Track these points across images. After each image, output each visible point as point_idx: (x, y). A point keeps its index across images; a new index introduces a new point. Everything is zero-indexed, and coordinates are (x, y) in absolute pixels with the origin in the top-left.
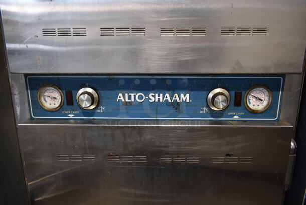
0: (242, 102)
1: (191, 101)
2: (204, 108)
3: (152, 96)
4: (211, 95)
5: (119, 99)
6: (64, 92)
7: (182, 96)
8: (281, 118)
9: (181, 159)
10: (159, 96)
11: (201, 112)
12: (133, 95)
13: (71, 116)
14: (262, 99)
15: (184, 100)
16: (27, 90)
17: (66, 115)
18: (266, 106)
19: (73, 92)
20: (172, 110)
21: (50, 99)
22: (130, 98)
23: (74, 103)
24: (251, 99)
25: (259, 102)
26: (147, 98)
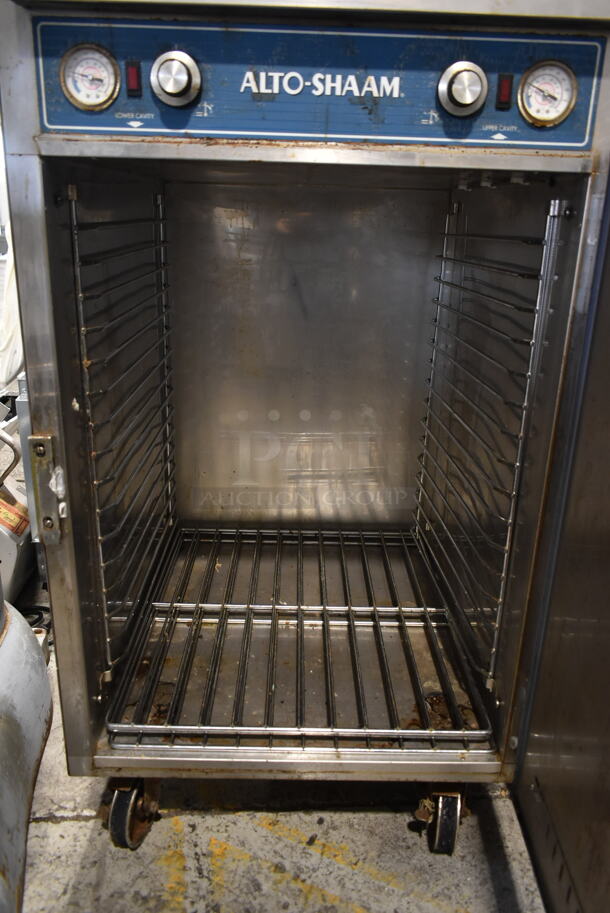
0: (514, 100)
1: (403, 95)
2: (432, 113)
3: (320, 80)
4: (443, 84)
5: (245, 84)
6: (122, 64)
7: (384, 80)
8: (597, 142)
10: (333, 81)
11: (424, 122)
13: (135, 125)
14: (556, 96)
15: (388, 93)
16: (36, 56)
17: (124, 123)
18: (563, 114)
19: (142, 64)
20: (361, 116)
21: (87, 84)
22: (269, 82)
23: (146, 93)
24: (532, 96)
25: (549, 102)
26: (308, 84)
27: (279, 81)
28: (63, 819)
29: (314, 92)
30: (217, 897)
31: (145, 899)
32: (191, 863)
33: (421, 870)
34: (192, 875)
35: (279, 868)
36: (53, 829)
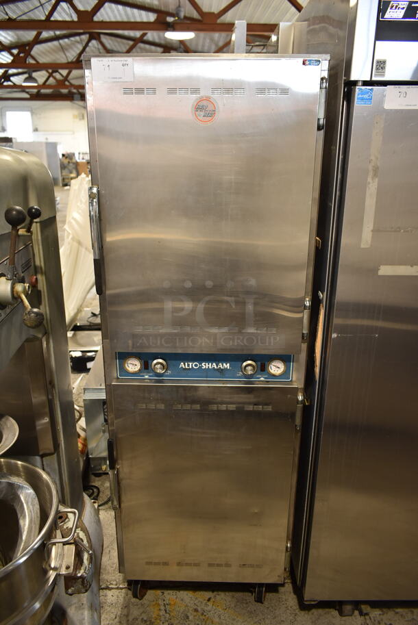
0: (266, 369)
2: (239, 373)
3: (204, 364)
4: (245, 364)
5: (181, 366)
6: (143, 361)
7: (224, 364)
8: (294, 379)
9: (223, 407)
10: (208, 365)
11: (237, 375)
13: (147, 377)
14: (280, 367)
15: (226, 367)
16: (116, 360)
17: (143, 376)
18: (282, 372)
19: (150, 361)
20: (218, 374)
21: (132, 366)
22: (188, 365)
23: (150, 368)
24: (272, 367)
25: (277, 369)
26: (201, 365)
27: (192, 365)
28: (112, 588)
29: (203, 368)
30: (172, 621)
31: (146, 621)
32: (162, 608)
33: (251, 612)
34: (162, 612)
35: (196, 610)
36: (109, 593)
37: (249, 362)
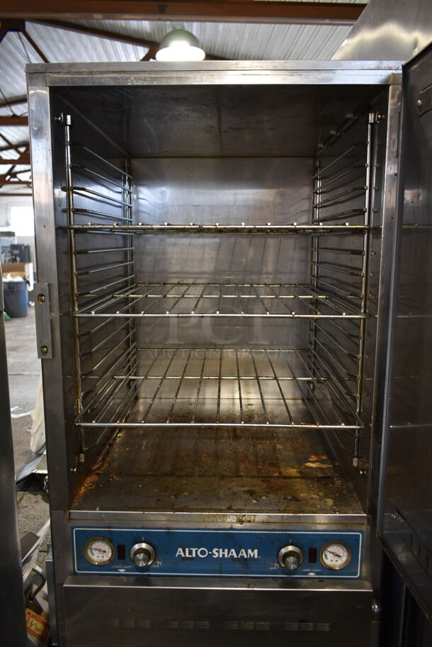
0: (317, 558)
2: (275, 564)
3: (217, 551)
5: (178, 553)
6: (116, 546)
7: (250, 551)
9: (250, 625)
10: (223, 551)
11: (272, 568)
12: (194, 550)
13: (122, 571)
14: (341, 555)
15: (252, 555)
17: (116, 570)
18: (345, 563)
19: (126, 547)
20: (239, 566)
21: (98, 552)
22: (190, 553)
23: (127, 557)
24: (328, 554)
25: (337, 558)
26: (210, 553)
27: (196, 552)
29: (214, 556)
37: (290, 548)
